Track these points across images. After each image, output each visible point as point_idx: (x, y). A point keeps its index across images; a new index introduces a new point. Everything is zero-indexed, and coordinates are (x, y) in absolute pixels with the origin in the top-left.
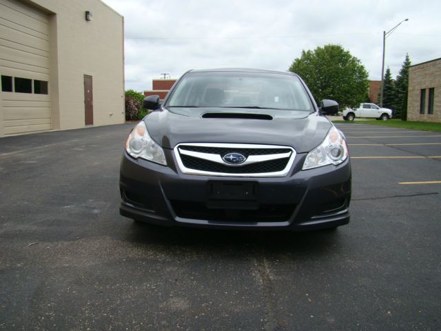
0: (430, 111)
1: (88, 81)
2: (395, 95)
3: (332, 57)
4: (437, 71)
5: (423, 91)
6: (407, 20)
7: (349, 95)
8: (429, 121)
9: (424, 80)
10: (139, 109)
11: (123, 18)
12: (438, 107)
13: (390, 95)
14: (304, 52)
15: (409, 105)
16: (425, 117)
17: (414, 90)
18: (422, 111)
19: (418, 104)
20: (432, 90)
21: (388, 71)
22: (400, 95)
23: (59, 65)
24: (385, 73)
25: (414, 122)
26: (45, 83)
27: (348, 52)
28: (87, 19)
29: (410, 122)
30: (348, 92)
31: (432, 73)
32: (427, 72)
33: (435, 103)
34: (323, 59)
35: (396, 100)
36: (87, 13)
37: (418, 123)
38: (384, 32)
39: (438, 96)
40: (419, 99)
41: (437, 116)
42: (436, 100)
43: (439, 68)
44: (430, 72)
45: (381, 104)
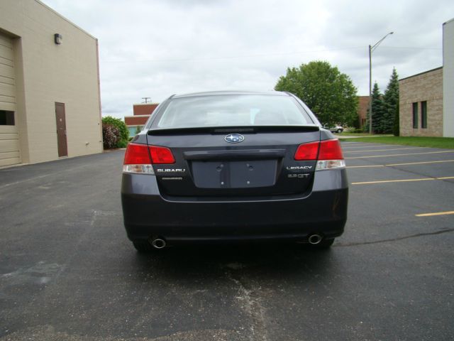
0: (424, 125)
1: (60, 109)
2: (384, 110)
3: (319, 73)
4: (428, 84)
5: (415, 105)
6: (392, 33)
7: (338, 113)
8: (423, 135)
9: (415, 93)
10: (118, 136)
11: (97, 40)
12: (432, 120)
13: (379, 110)
14: (289, 69)
15: (400, 120)
16: (419, 131)
17: (405, 104)
18: (415, 125)
19: (411, 118)
20: (424, 104)
21: (376, 86)
22: (389, 110)
23: (26, 93)
24: (373, 87)
25: (407, 138)
26: (12, 113)
27: (336, 68)
28: (57, 43)
29: (403, 138)
30: (336, 109)
31: (424, 86)
32: (418, 85)
33: (428, 116)
34: (310, 76)
35: (386, 114)
36: (56, 36)
37: (411, 138)
38: (370, 47)
39: (431, 109)
40: (411, 112)
41: (431, 130)
42: (429, 113)
43: (431, 80)
44: (422, 84)
45: (371, 119)
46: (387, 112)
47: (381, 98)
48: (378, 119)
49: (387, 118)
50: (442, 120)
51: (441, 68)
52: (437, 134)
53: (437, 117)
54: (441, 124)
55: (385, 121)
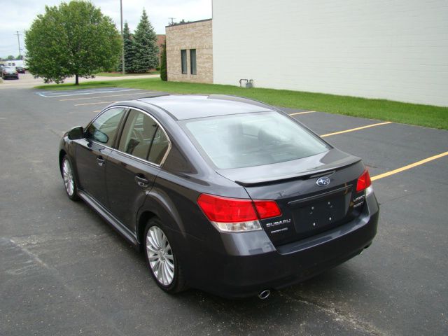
0: (193, 71)
2: (135, 50)
4: (197, 33)
5: (183, 52)
7: (104, 57)
8: (192, 81)
9: (183, 41)
12: (202, 68)
13: (130, 50)
15: (168, 65)
16: (188, 77)
17: (173, 50)
18: (183, 71)
19: (180, 64)
20: (193, 51)
21: (126, 26)
22: (141, 50)
24: (124, 27)
27: (99, 10)
29: (170, 82)
30: (102, 53)
31: (193, 35)
32: (186, 33)
33: (197, 64)
39: (201, 57)
40: (180, 59)
41: (200, 77)
42: (198, 61)
43: (199, 30)
44: (190, 33)
45: (123, 59)
46: (138, 52)
47: (132, 38)
48: (130, 59)
49: (140, 58)
50: (212, 68)
51: (211, 19)
52: (207, 81)
53: (206, 65)
54: (210, 71)
55: (137, 61)
